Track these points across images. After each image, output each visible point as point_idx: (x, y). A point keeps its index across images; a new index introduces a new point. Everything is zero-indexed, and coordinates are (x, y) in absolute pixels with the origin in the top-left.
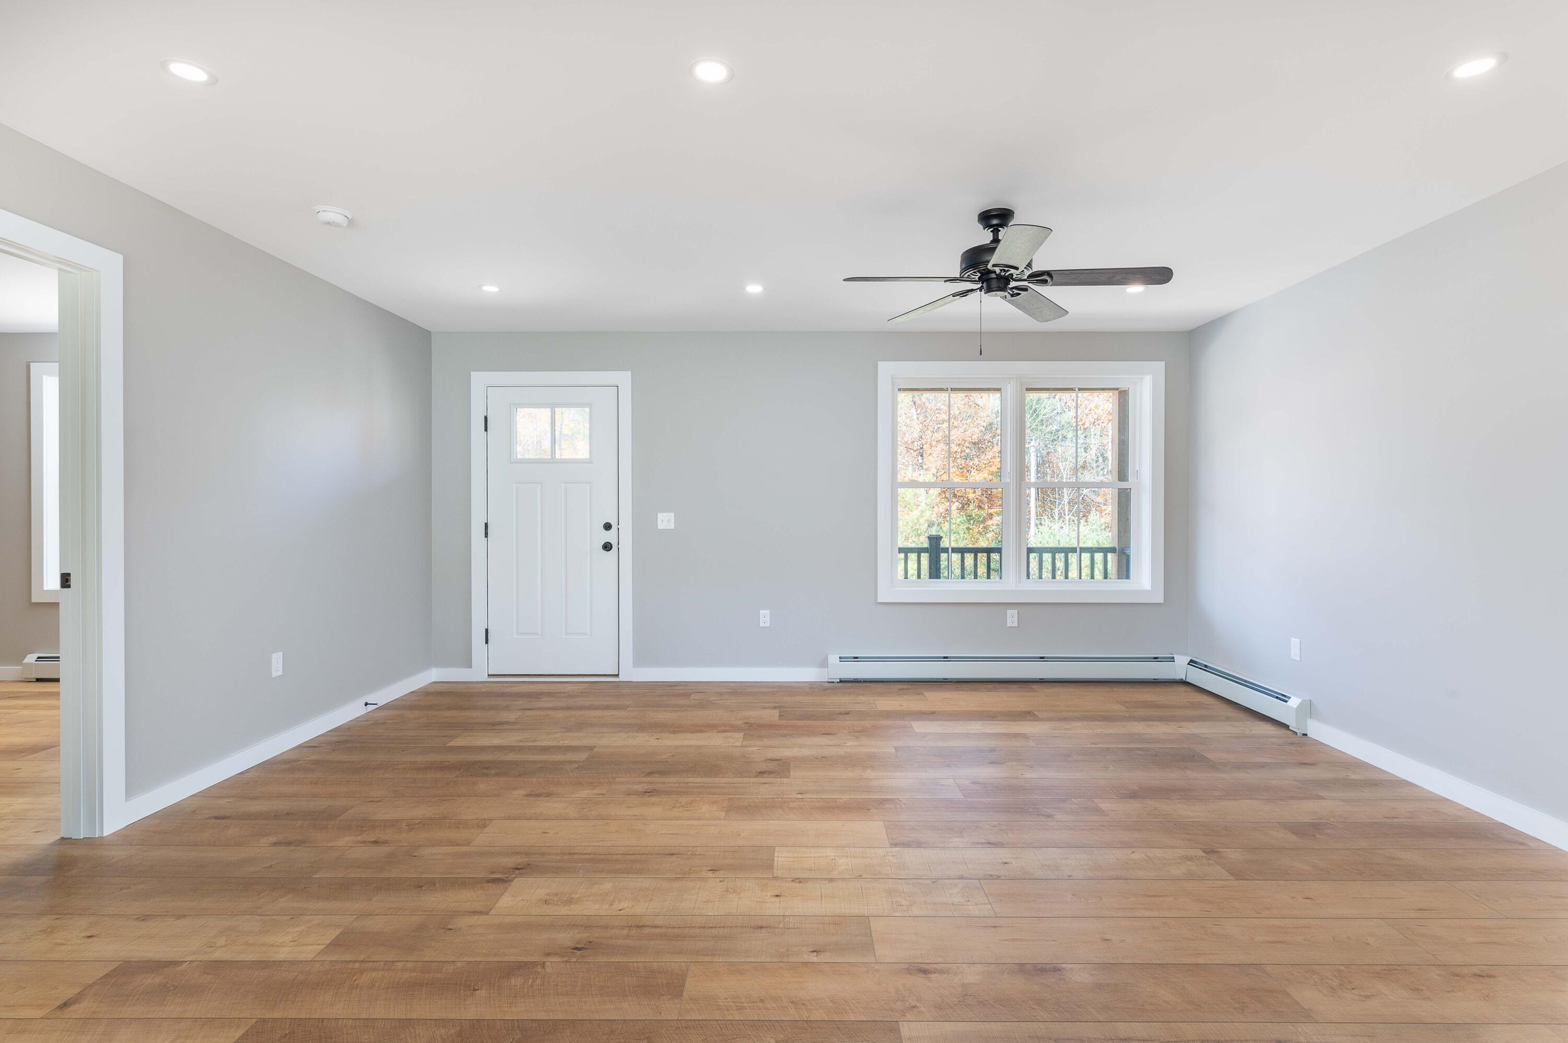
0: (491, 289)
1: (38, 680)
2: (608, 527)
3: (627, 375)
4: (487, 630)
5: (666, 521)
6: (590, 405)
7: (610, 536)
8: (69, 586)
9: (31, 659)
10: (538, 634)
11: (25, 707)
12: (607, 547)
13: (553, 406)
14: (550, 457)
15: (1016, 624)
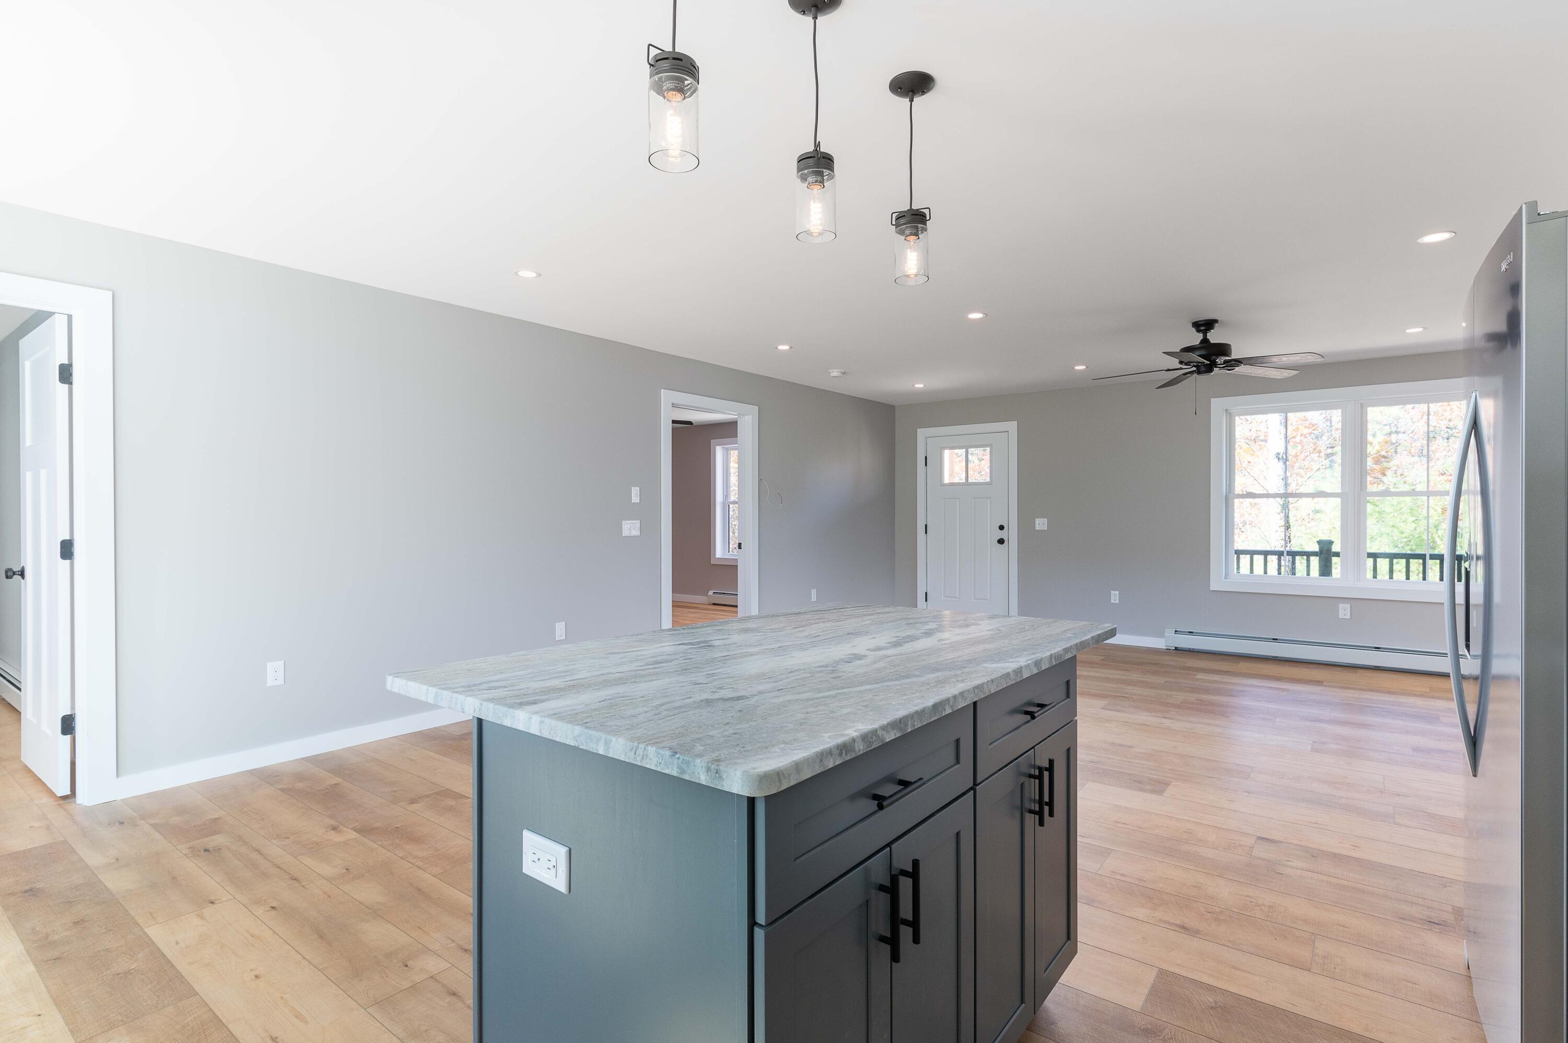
0: (919, 386)
1: (714, 604)
2: (1001, 528)
3: (1014, 424)
4: (926, 593)
5: (1041, 524)
6: (990, 445)
7: (1002, 534)
8: (741, 548)
9: (711, 593)
10: (956, 597)
11: (712, 614)
12: (1001, 541)
13: (967, 448)
14: (964, 481)
15: (1348, 617)
